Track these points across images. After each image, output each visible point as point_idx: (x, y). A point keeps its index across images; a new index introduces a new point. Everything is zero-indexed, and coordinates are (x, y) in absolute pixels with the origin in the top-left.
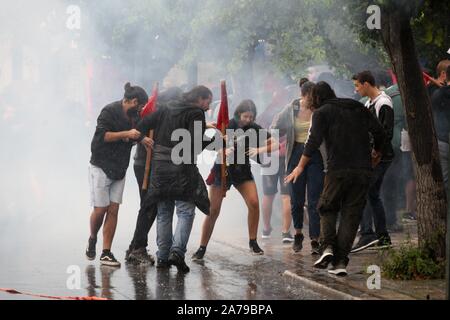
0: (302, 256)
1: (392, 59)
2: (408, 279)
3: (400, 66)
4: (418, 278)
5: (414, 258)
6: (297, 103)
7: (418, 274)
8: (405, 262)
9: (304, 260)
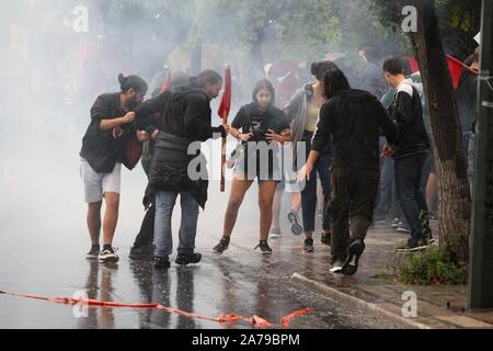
0: (313, 258)
1: (414, 44)
2: (427, 284)
3: (422, 53)
4: (438, 283)
5: (433, 262)
6: (310, 88)
7: (438, 279)
8: (424, 266)
9: (314, 261)
